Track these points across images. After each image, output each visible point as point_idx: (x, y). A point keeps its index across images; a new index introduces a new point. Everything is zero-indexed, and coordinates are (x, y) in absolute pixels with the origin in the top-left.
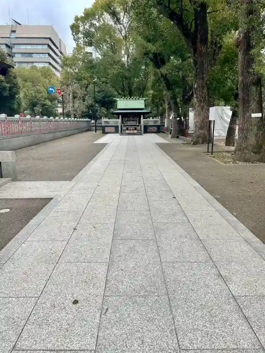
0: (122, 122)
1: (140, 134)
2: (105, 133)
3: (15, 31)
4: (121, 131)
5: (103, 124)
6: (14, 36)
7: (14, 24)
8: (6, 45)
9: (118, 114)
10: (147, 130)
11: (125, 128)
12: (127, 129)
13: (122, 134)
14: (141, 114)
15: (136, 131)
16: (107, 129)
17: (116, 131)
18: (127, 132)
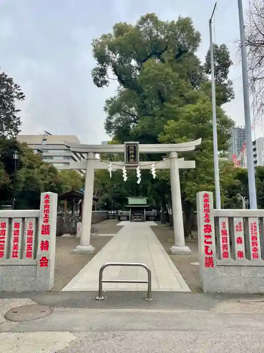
0: (132, 213)
1: (144, 221)
2: (120, 220)
3: (46, 140)
4: (131, 219)
5: (119, 214)
6: (45, 143)
7: (46, 134)
8: (38, 150)
9: (129, 208)
10: (148, 219)
11: (133, 217)
12: (135, 218)
13: (131, 221)
14: (144, 208)
15: (140, 219)
16: (121, 218)
17: (128, 219)
18: (135, 219)
